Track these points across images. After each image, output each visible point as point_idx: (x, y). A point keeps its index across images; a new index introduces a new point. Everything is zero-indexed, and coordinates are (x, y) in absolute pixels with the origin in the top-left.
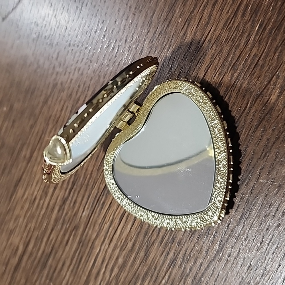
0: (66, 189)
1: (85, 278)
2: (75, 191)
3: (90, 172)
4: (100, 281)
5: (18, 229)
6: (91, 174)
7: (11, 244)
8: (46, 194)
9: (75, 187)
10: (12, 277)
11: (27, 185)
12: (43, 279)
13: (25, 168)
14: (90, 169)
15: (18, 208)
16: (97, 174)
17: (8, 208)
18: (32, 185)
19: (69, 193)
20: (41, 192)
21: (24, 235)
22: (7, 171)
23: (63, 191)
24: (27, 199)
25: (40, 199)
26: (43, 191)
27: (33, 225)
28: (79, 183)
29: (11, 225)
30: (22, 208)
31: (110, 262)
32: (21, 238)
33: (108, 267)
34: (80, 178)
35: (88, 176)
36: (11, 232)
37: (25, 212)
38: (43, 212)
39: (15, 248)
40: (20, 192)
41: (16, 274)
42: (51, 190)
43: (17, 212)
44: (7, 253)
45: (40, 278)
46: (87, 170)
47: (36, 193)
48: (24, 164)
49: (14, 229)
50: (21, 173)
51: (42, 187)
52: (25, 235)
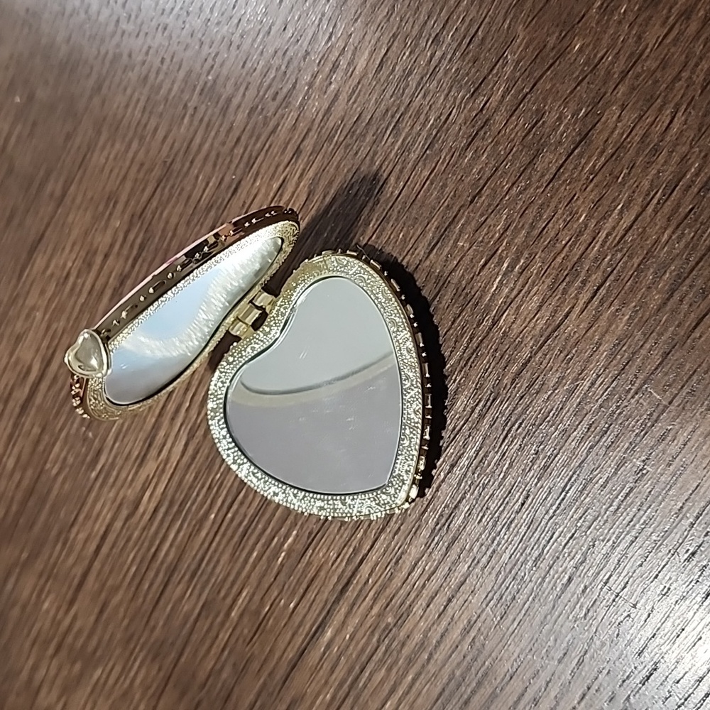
0: (127, 259)
1: (154, 420)
2: (143, 261)
3: (173, 228)
4: (179, 424)
5: (31, 333)
6: (176, 229)
7: (16, 363)
8: (90, 265)
9: (144, 254)
10: (15, 425)
11: (54, 250)
12: (75, 426)
13: (52, 218)
14: (174, 220)
15: (35, 292)
16: (186, 231)
17: (15, 294)
18: (64, 249)
19: (133, 266)
20: (79, 263)
21: (43, 345)
22: (16, 221)
23: (121, 261)
24: (52, 275)
25: (78, 277)
26: (84, 261)
27: (62, 323)
28: (153, 247)
29: (19, 326)
30: (43, 292)
31: (199, 390)
32: (38, 350)
33: (195, 398)
34: (155, 237)
35: (170, 234)
36: (19, 339)
37: (46, 301)
38: (82, 300)
39: (25, 370)
40: (40, 262)
41: (23, 420)
42: (99, 259)
43: (30, 302)
44: (9, 377)
45: (69, 423)
46: (167, 222)
47: (70, 264)
48: (50, 209)
49: (24, 333)
50: (43, 227)
51: (83, 254)
52: (45, 344)
